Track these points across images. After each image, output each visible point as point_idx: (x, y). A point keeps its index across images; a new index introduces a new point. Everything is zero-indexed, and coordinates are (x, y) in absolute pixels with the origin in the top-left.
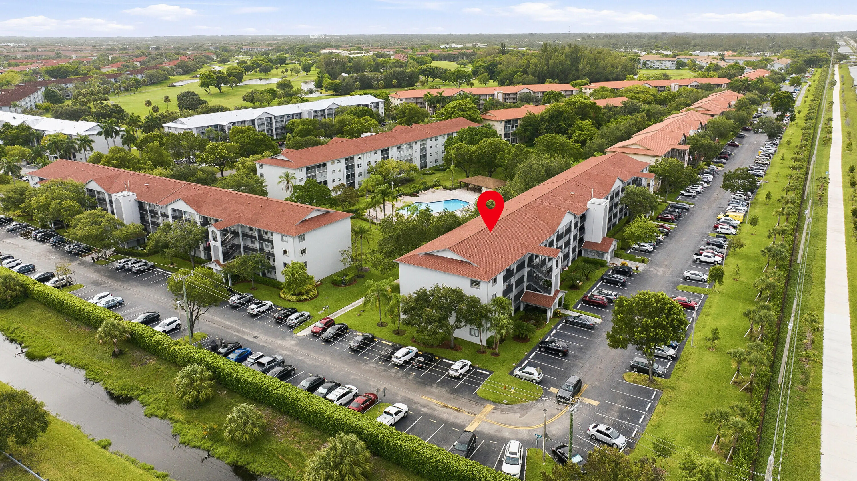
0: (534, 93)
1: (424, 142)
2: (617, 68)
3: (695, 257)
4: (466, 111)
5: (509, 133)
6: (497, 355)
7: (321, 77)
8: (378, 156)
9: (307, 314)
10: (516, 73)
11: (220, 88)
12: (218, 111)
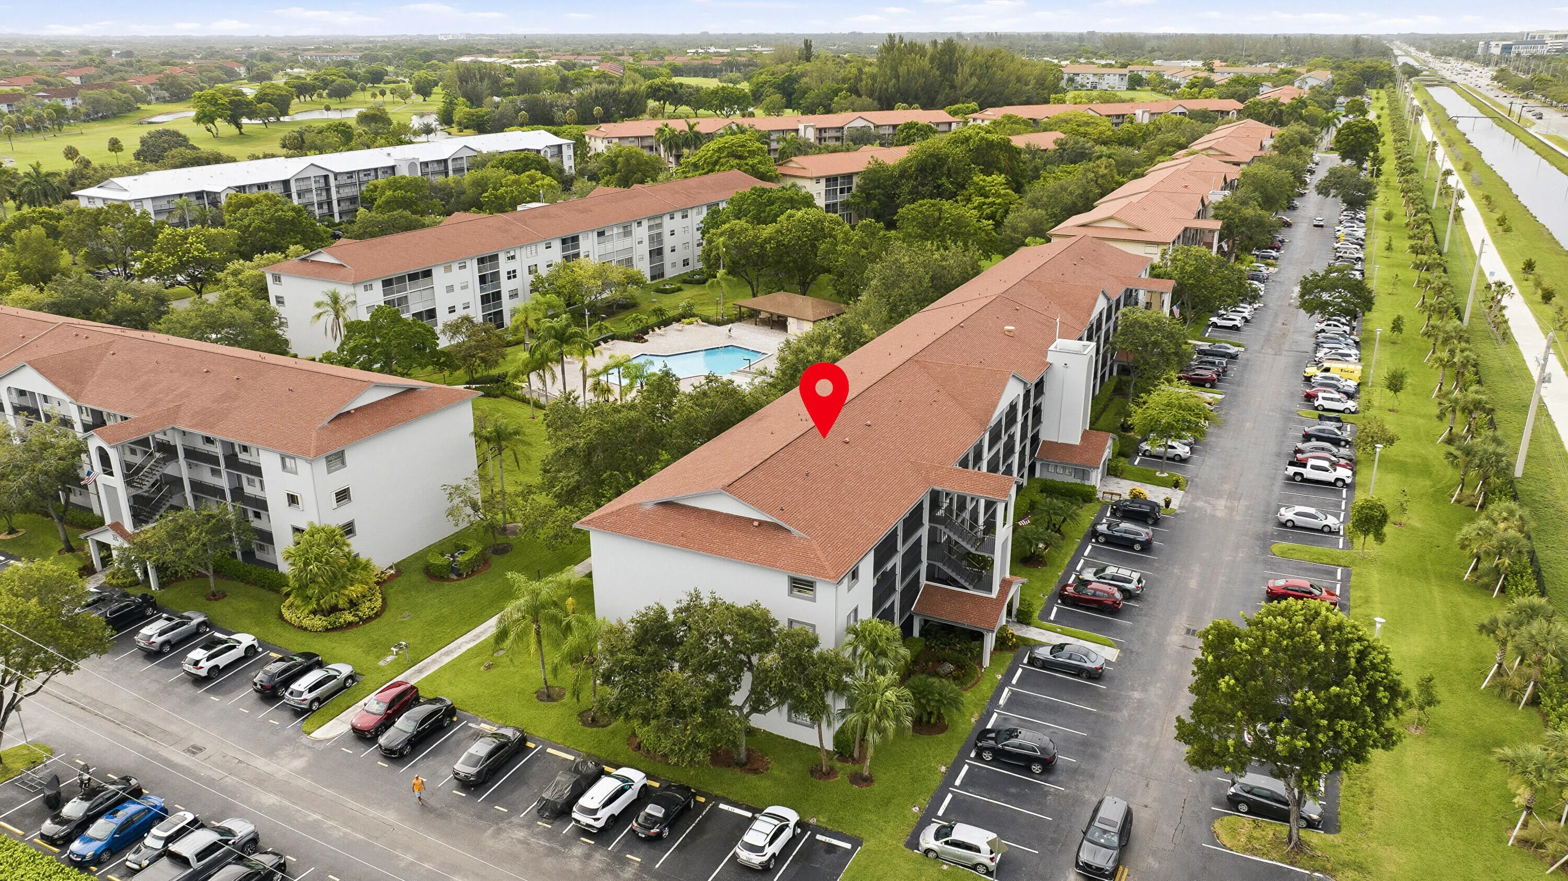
0: (876, 127)
1: (658, 221)
2: (1026, 85)
3: (1292, 470)
4: (746, 158)
5: (835, 204)
6: (867, 780)
7: (451, 103)
8: (556, 253)
9: (345, 670)
10: (836, 92)
11: (239, 126)
12: (208, 163)
